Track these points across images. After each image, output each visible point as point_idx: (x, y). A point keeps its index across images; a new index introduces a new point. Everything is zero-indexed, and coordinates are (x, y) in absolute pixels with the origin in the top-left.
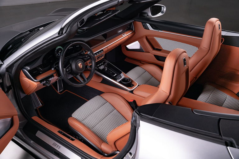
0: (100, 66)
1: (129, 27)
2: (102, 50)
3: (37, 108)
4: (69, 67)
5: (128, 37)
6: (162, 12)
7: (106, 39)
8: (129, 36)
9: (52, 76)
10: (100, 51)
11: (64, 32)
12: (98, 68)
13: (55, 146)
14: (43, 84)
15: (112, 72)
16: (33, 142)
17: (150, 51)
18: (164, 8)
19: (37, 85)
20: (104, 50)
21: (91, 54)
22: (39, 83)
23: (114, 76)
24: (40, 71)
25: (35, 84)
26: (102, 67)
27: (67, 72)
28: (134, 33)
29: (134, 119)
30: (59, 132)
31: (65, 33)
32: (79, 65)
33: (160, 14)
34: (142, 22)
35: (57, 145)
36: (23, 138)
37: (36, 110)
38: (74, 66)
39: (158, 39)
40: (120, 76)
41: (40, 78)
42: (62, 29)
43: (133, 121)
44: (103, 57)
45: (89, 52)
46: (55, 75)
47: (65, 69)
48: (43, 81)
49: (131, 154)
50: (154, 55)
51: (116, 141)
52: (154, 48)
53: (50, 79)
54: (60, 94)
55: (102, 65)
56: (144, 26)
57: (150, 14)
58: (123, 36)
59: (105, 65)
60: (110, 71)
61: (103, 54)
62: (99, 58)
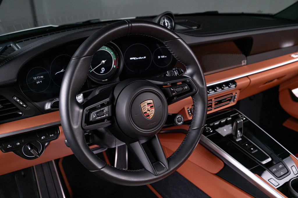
0: (221, 125)
2: (233, 82)
7: (248, 57)
10: (227, 84)
12: (214, 131)
15: (255, 148)
20: (239, 83)
23: (264, 162)
24: (17, 107)
26: (225, 131)
40: (285, 167)
44: (232, 104)
55: (227, 123)
58: (293, 58)
59: (237, 124)
60: (250, 144)
61: (234, 94)
62: (220, 102)
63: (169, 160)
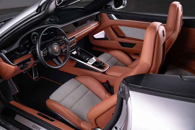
0: (73, 51)
1: (95, 18)
2: (74, 37)
3: (14, 94)
4: (45, 50)
5: (95, 26)
6: (124, 5)
7: (77, 28)
8: (97, 25)
9: (29, 60)
10: (72, 38)
11: (42, 10)
12: (71, 53)
13: (35, 128)
14: (21, 67)
15: (84, 56)
16: (12, 126)
17: (115, 39)
18: (125, 1)
19: (15, 68)
20: (76, 37)
21: (65, 38)
22: (17, 66)
23: (87, 59)
24: (17, 55)
25: (13, 67)
26: (75, 53)
27: (44, 55)
28: (100, 23)
29: (121, 90)
30: (38, 114)
31: (44, 10)
32: (55, 48)
33: (122, 7)
34: (107, 13)
35: (36, 126)
36: (2, 123)
37: (13, 96)
38: (50, 50)
39: (122, 28)
40: (92, 59)
41: (18, 61)
42: (40, 7)
43: (121, 93)
44: (75, 44)
45: (64, 37)
46: (32, 59)
47: (42, 52)
48: (21, 65)
49: (116, 128)
50: (119, 42)
51: (97, 118)
52: (119, 36)
53: (28, 63)
54: (35, 80)
55: (74, 51)
56: (109, 17)
57: (113, 7)
58: (91, 26)
59: (78, 50)
60: (82, 55)
61: (75, 41)
62: (71, 44)
63: (63, 62)
